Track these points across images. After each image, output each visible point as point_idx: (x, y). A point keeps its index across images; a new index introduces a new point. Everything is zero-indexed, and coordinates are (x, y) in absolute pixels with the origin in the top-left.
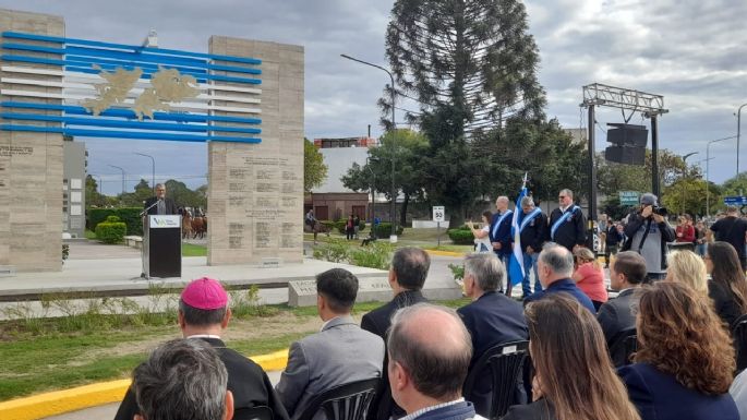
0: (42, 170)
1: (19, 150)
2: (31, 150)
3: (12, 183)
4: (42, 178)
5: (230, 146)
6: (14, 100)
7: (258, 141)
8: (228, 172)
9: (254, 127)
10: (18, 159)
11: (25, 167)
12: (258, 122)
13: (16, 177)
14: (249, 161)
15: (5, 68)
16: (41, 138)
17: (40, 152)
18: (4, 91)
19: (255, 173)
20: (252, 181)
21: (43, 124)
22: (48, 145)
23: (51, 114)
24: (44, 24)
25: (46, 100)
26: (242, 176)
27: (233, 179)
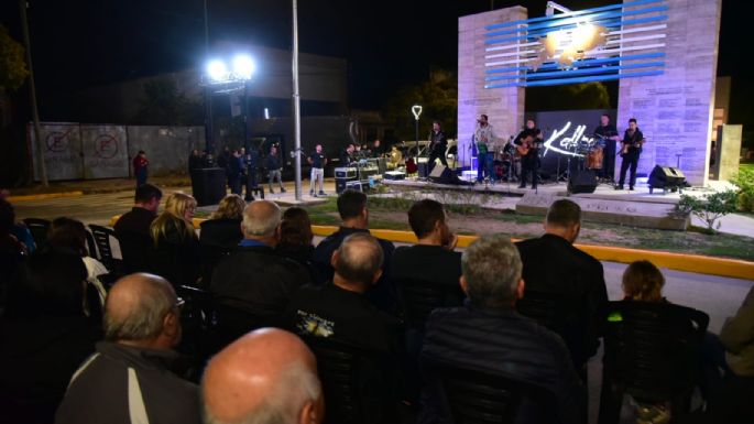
0: (506, 112)
1: (494, 100)
4: (505, 117)
5: (634, 80)
7: (662, 73)
8: (632, 104)
9: (657, 60)
10: (495, 106)
12: (662, 55)
14: (652, 92)
15: (488, 50)
16: (504, 91)
17: (505, 100)
18: (487, 65)
19: (657, 102)
20: (654, 110)
21: (506, 82)
22: (508, 95)
23: (511, 74)
24: (508, 15)
25: (508, 65)
26: (645, 106)
27: (637, 110)
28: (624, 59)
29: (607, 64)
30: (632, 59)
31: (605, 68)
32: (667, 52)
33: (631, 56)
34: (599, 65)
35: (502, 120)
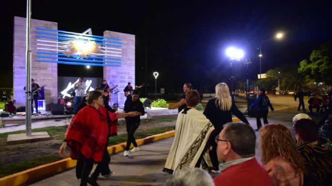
0: (50, 75)
1: (43, 68)
2: (47, 68)
3: (40, 80)
4: (50, 78)
5: (112, 67)
6: (41, 51)
7: (120, 66)
8: (111, 76)
9: (119, 61)
10: (42, 72)
11: (44, 74)
12: (120, 60)
13: (42, 78)
14: (118, 73)
15: (38, 40)
16: (50, 64)
17: (50, 69)
18: (38, 48)
19: (120, 77)
20: (118, 79)
21: (51, 60)
22: (52, 67)
23: (53, 56)
24: (51, 25)
25: (52, 51)
26: (115, 78)
27: (113, 79)
28: (107, 58)
29: (95, 59)
30: (110, 59)
31: (94, 60)
32: (122, 59)
33: (109, 58)
34: (92, 59)
35: (49, 80)
